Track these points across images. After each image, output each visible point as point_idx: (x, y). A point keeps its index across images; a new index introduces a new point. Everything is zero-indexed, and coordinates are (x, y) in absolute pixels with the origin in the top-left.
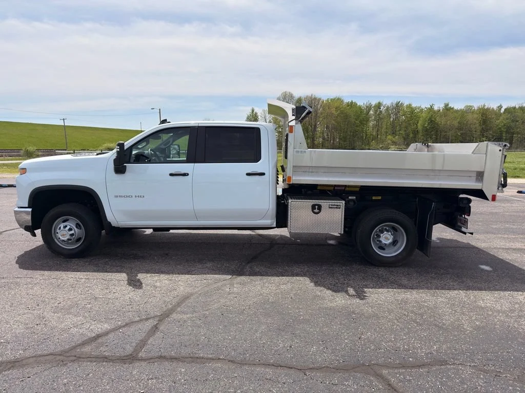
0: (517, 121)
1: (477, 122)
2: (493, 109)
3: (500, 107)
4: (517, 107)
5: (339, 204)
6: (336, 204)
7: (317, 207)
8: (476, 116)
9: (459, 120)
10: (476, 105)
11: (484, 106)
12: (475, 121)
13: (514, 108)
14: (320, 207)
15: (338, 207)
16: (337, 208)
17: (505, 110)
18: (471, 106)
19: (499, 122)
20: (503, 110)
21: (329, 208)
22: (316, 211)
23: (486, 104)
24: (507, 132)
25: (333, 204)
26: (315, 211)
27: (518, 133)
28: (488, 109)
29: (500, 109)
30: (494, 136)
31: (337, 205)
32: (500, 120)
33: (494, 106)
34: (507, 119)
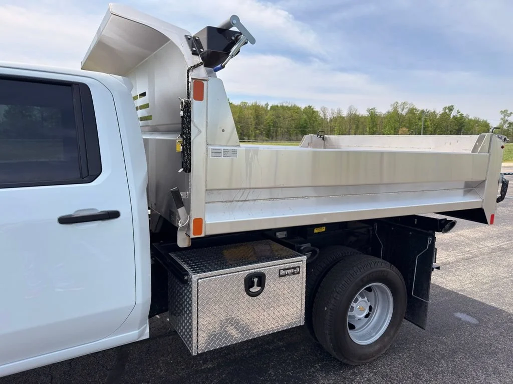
0: (280, 117)
1: (252, 117)
2: (262, 106)
3: (267, 105)
4: (279, 105)
5: (296, 264)
6: (292, 265)
7: (256, 280)
8: (250, 111)
9: (238, 114)
10: (250, 102)
11: (256, 103)
12: (250, 116)
13: (277, 106)
14: (261, 279)
15: (295, 271)
16: (294, 273)
17: (271, 107)
18: (245, 103)
19: (268, 118)
20: (269, 108)
21: (280, 276)
22: (255, 289)
23: (258, 102)
24: (274, 126)
25: (287, 266)
26: (252, 290)
27: (281, 127)
28: (259, 106)
29: (267, 107)
30: (264, 129)
31: (294, 268)
32: (268, 116)
33: (262, 103)
34: (273, 115)
